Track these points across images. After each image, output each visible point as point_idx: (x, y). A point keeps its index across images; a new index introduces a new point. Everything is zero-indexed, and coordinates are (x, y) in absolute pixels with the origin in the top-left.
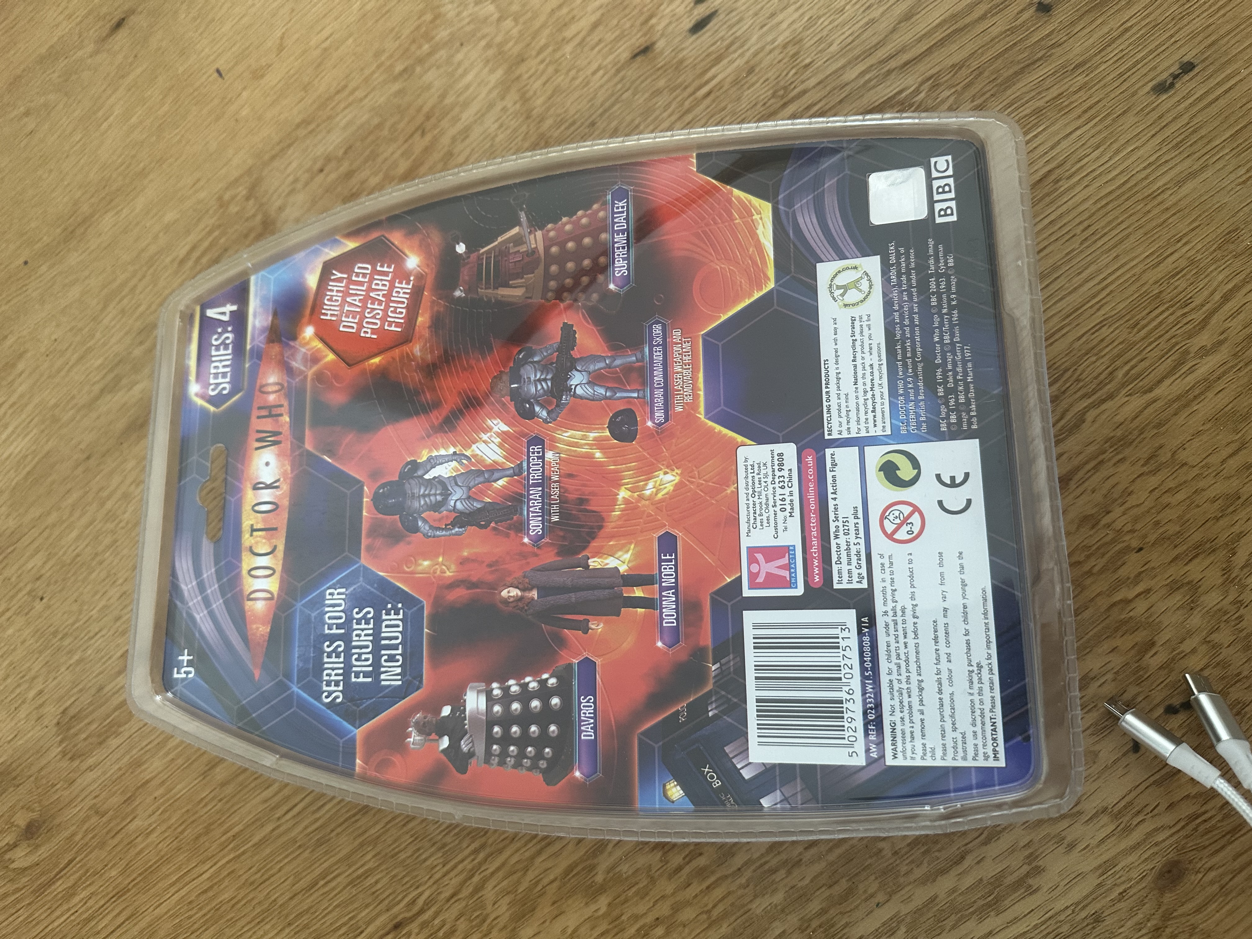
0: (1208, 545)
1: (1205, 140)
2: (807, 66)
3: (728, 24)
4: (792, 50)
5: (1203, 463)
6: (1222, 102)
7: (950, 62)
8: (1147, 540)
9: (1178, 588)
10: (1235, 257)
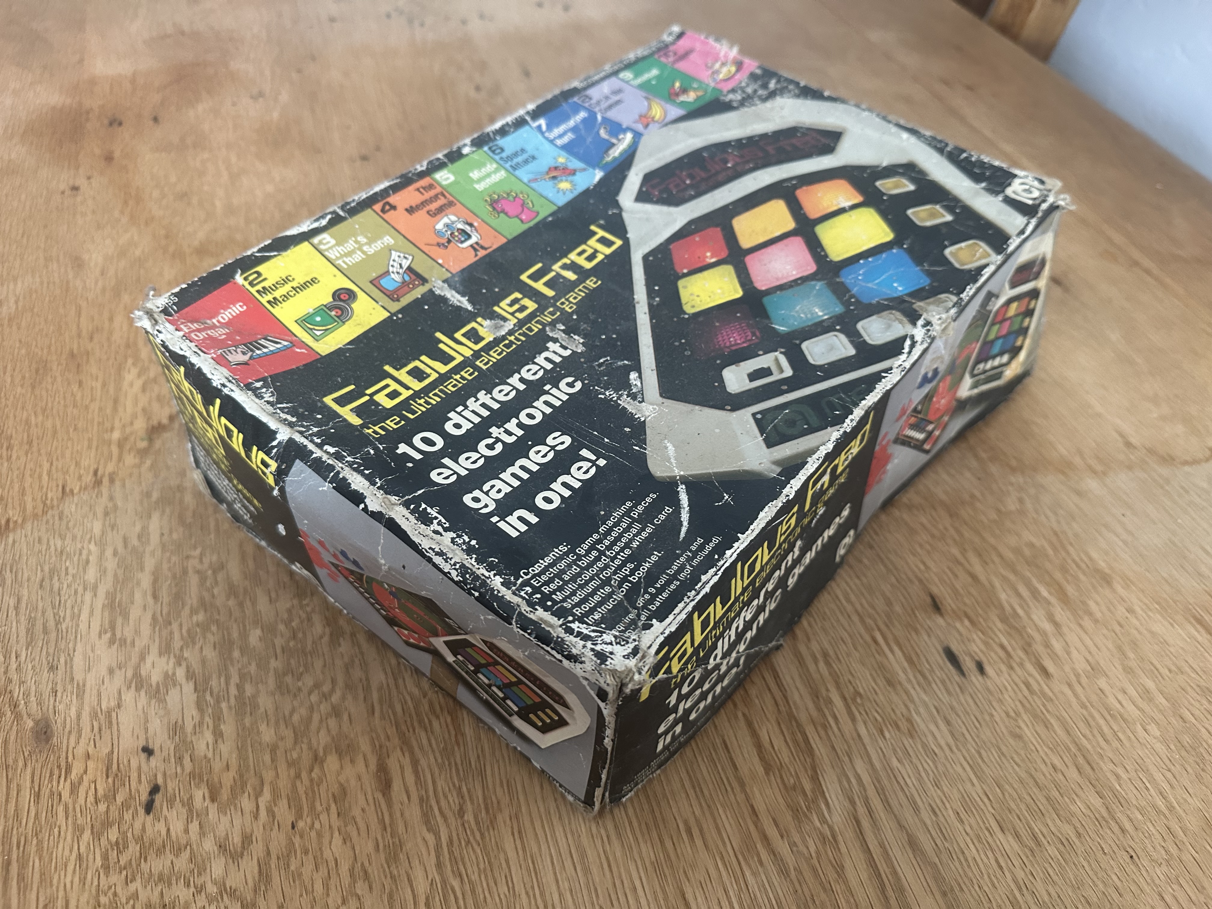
2: (882, 732)
8: (298, 836)
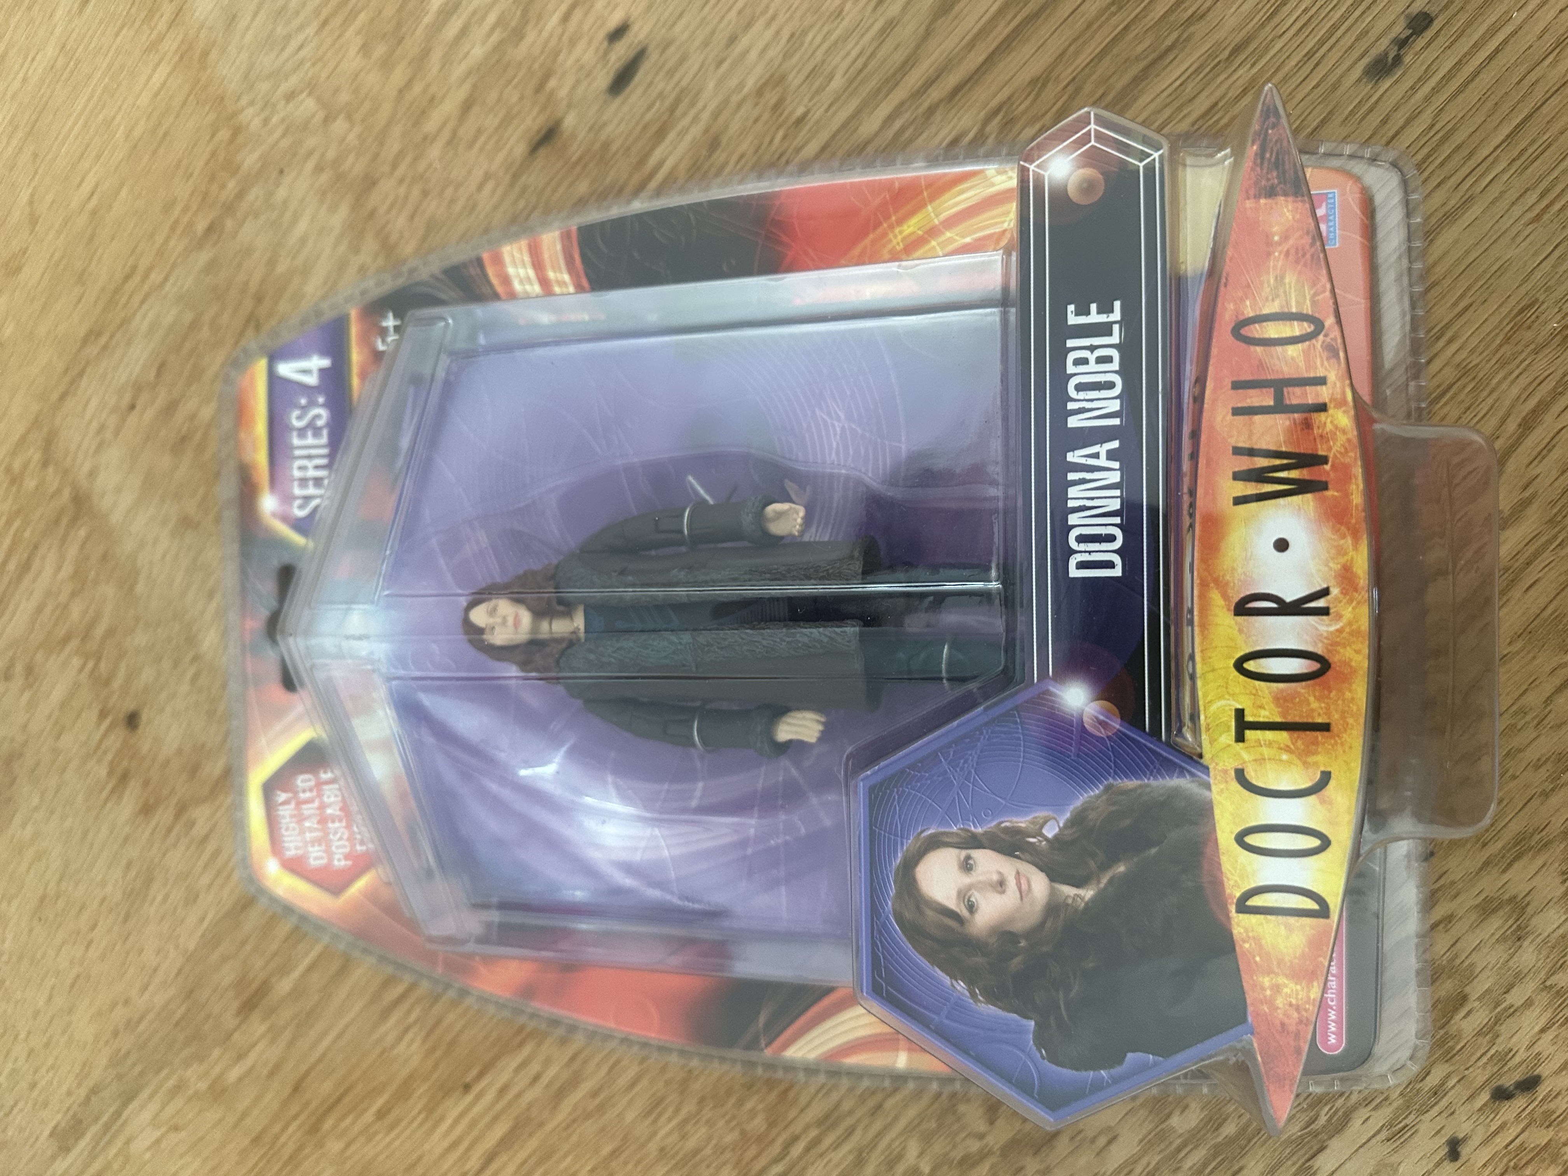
0: (1537, 837)
1: (1465, 152)
2: (800, 121)
3: (667, 68)
4: (771, 97)
5: (1514, 708)
6: (1486, 78)
7: (1025, 76)
9: (1494, 911)
10: (1536, 352)
